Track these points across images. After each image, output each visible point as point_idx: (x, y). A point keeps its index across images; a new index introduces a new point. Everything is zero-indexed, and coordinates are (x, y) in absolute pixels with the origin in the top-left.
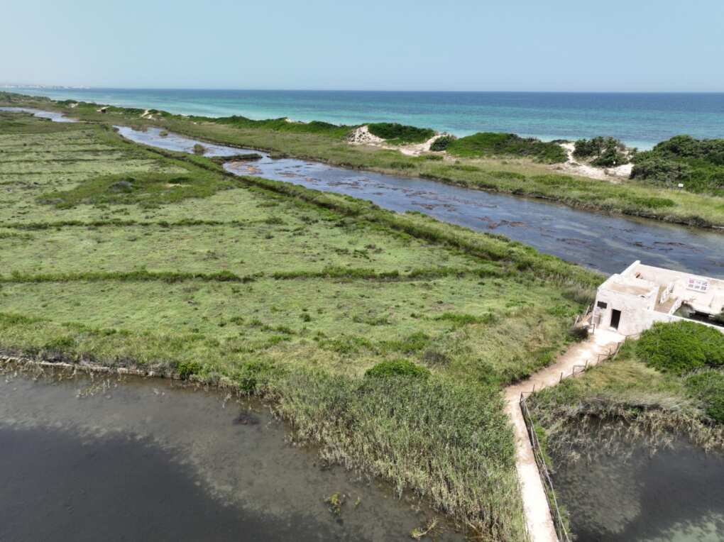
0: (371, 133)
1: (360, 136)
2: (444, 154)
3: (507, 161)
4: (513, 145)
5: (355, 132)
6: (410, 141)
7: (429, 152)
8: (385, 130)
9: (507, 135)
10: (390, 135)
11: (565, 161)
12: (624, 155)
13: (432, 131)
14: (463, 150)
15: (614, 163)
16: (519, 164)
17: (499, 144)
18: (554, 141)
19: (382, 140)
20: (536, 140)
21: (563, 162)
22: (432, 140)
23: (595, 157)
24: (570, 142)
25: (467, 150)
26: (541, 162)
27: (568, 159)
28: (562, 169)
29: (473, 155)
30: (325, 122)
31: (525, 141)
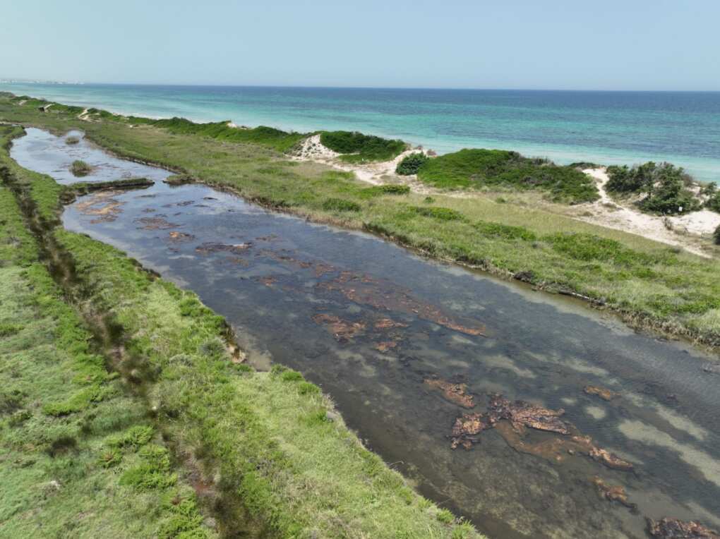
0: (324, 144)
1: (309, 148)
2: (413, 181)
3: (504, 197)
4: (513, 168)
5: (304, 143)
6: (372, 157)
7: (395, 175)
8: (341, 141)
9: (504, 152)
10: (347, 148)
11: (595, 200)
12: (691, 193)
13: (403, 143)
14: (441, 176)
15: (681, 209)
16: (522, 203)
17: (493, 168)
18: (574, 165)
19: (337, 155)
20: (546, 161)
21: (591, 202)
22: (400, 158)
23: (643, 196)
24: (598, 167)
25: (447, 176)
26: (556, 200)
27: (600, 197)
28: (592, 215)
29: (454, 185)
30: (274, 127)
31: (530, 162)
